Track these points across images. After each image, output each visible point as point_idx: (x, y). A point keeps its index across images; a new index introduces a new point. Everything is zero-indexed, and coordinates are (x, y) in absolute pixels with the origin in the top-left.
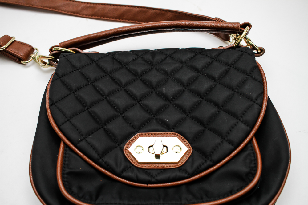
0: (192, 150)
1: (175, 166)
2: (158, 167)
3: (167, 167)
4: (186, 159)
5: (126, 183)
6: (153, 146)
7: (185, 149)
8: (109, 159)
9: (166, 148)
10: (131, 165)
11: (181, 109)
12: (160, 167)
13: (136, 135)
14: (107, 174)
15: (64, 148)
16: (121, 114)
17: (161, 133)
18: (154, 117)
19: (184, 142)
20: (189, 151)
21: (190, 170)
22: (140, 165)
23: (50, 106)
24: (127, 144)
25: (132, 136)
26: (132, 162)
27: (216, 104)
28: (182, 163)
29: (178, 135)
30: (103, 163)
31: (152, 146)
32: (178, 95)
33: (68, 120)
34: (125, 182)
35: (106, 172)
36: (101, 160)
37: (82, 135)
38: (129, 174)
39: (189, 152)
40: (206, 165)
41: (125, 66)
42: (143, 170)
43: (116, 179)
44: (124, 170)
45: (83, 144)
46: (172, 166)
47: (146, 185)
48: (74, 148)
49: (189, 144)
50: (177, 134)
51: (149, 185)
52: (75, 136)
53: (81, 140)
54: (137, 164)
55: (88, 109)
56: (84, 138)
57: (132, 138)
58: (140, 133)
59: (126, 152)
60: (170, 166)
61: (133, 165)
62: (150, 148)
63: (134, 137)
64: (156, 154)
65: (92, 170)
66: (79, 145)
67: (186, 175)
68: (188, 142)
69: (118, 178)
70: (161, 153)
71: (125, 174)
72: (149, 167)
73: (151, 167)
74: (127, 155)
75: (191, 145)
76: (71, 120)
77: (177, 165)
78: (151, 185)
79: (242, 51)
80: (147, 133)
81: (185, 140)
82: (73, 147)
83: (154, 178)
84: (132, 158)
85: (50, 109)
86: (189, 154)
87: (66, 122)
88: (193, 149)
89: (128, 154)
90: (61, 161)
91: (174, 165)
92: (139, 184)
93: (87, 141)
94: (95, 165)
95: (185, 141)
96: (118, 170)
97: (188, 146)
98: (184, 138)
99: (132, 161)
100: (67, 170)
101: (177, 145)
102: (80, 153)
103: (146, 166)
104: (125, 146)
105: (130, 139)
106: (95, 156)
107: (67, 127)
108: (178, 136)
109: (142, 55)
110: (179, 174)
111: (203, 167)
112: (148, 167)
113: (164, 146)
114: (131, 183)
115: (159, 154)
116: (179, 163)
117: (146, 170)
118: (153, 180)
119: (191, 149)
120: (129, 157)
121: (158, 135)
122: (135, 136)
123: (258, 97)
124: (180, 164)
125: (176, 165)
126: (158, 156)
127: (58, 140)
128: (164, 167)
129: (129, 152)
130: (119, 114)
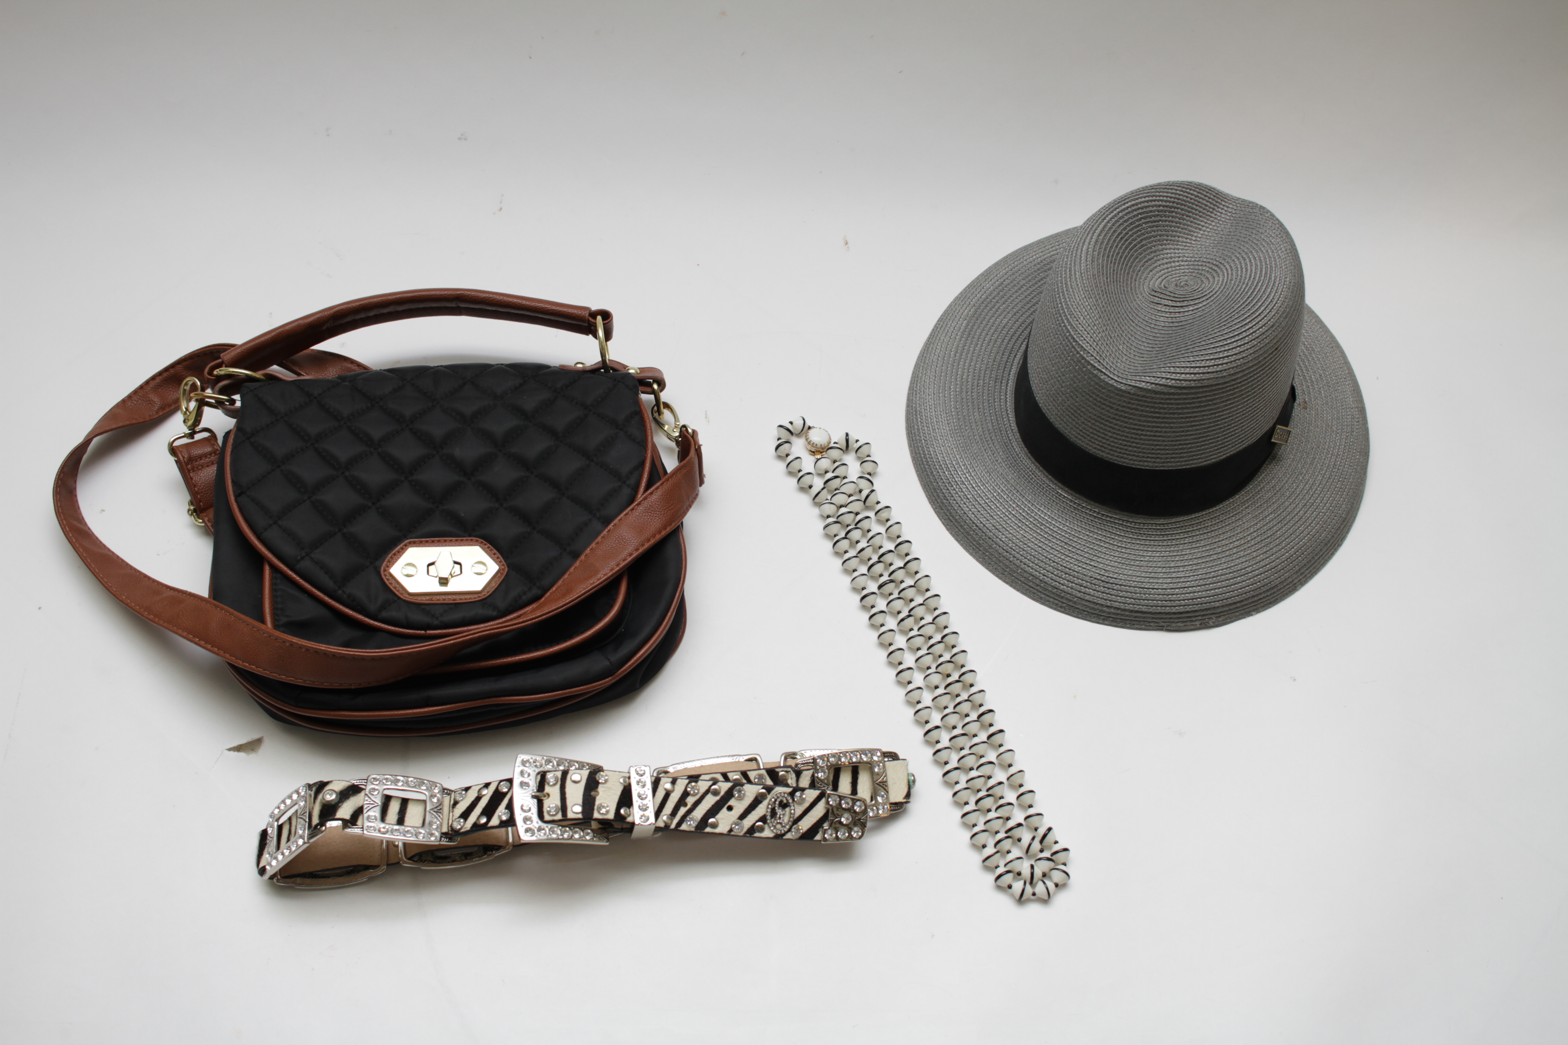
0: (506, 570)
1: (475, 598)
2: (444, 600)
3: (461, 599)
4: (495, 585)
5: (388, 629)
6: (436, 564)
7: (492, 568)
8: (355, 589)
9: (459, 566)
10: (396, 599)
11: (489, 490)
12: (449, 600)
13: (403, 544)
14: (352, 616)
15: (272, 579)
16: (374, 504)
17: (450, 539)
18: (437, 507)
19: (493, 556)
20: (501, 572)
21: (502, 605)
22: (411, 597)
23: (237, 496)
24: (387, 560)
25: (396, 545)
26: (397, 593)
27: (554, 484)
28: (488, 592)
29: (482, 543)
30: (345, 596)
31: (433, 564)
32: (484, 462)
33: (275, 523)
34: (385, 628)
35: (350, 612)
36: (340, 592)
37: (303, 549)
38: (393, 613)
39: (501, 574)
40: (529, 595)
41: (377, 402)
42: (419, 605)
43: (369, 623)
44: (383, 607)
45: (306, 565)
46: (470, 599)
47: (423, 632)
48: (291, 573)
49: (501, 558)
50: (480, 540)
51: (428, 632)
52: (289, 550)
53: (303, 558)
54: (407, 596)
55: (310, 498)
56: (307, 555)
57: (397, 549)
58: (412, 540)
59: (385, 575)
60: (466, 599)
61: (399, 598)
62: (430, 567)
63: (399, 547)
64: (440, 576)
65: (323, 612)
66: (298, 566)
67: (495, 613)
68: (500, 556)
69: (372, 622)
70: (451, 574)
71: (384, 614)
72: (429, 600)
73: (432, 600)
74: (388, 580)
75: (505, 561)
76: (280, 523)
77: (479, 597)
78: (432, 632)
79: (615, 380)
80: (423, 539)
81: (495, 551)
82: (289, 571)
83: (437, 619)
84: (398, 586)
85: (236, 501)
86: (500, 577)
87: (271, 525)
88: (508, 567)
89: (390, 578)
90: (269, 604)
91: (472, 596)
92: (411, 631)
93: (312, 558)
94: (330, 601)
95: (495, 554)
96: (372, 607)
97: (500, 562)
98: (492, 548)
99: (398, 591)
100: (284, 620)
101: (479, 560)
102: (301, 581)
103: (424, 600)
104: (384, 565)
105: (392, 551)
106: (330, 584)
107: (273, 534)
108: (481, 545)
109: (412, 379)
110: (481, 612)
111: (524, 598)
112: (426, 600)
113: (456, 563)
114: (397, 629)
115: (447, 577)
116: (483, 594)
117: (423, 607)
118: (436, 622)
119: (505, 567)
120: (391, 584)
121: (445, 543)
122: (401, 545)
123: (631, 472)
124: (485, 595)
125: (476, 596)
126: (444, 581)
127: (258, 560)
128: (454, 600)
129: (391, 575)
130: (370, 504)
